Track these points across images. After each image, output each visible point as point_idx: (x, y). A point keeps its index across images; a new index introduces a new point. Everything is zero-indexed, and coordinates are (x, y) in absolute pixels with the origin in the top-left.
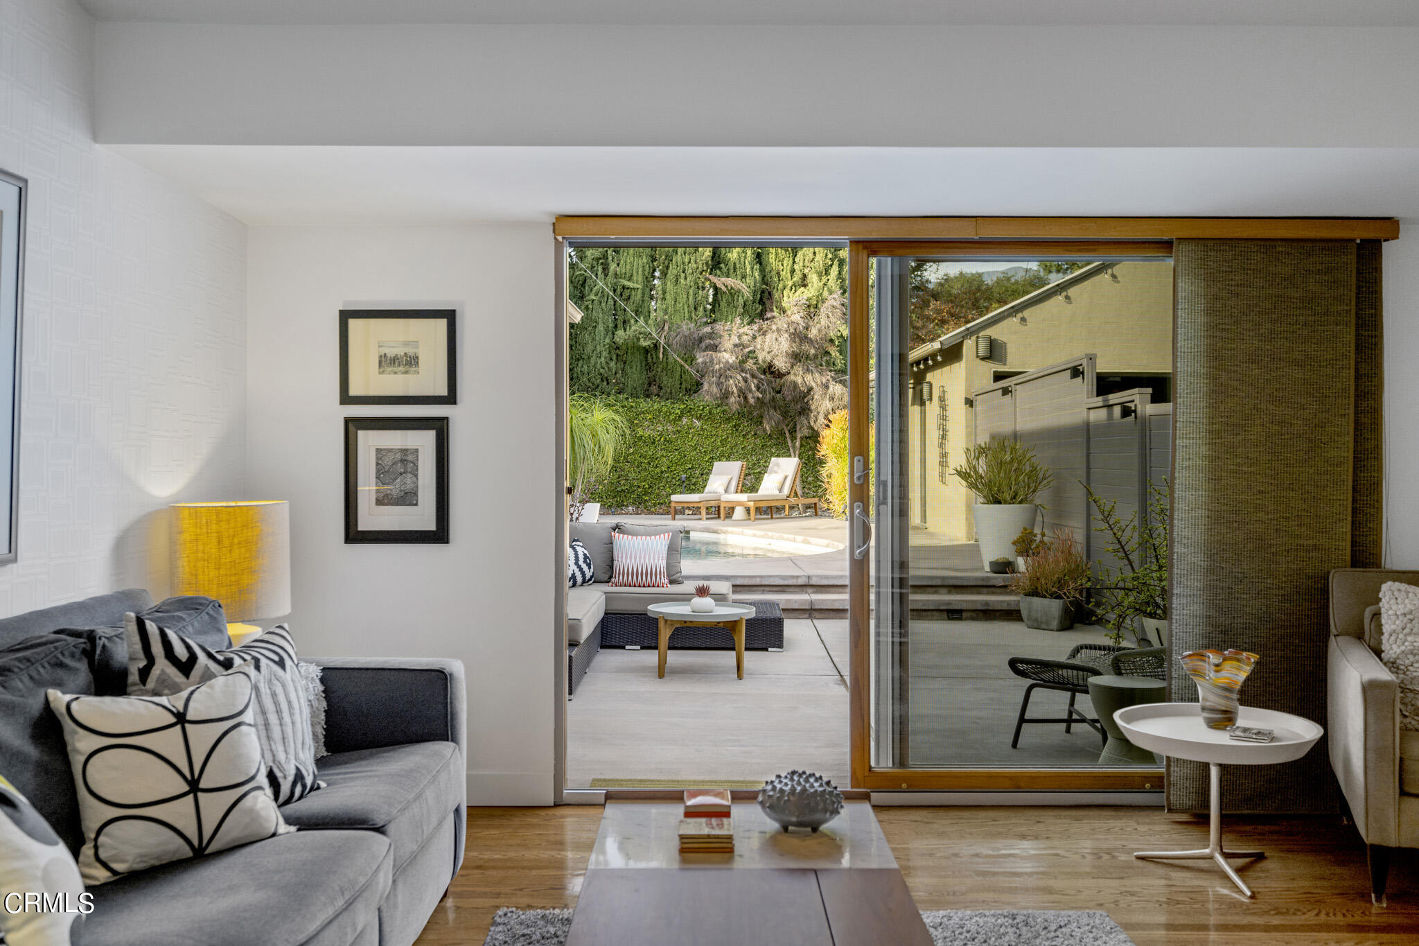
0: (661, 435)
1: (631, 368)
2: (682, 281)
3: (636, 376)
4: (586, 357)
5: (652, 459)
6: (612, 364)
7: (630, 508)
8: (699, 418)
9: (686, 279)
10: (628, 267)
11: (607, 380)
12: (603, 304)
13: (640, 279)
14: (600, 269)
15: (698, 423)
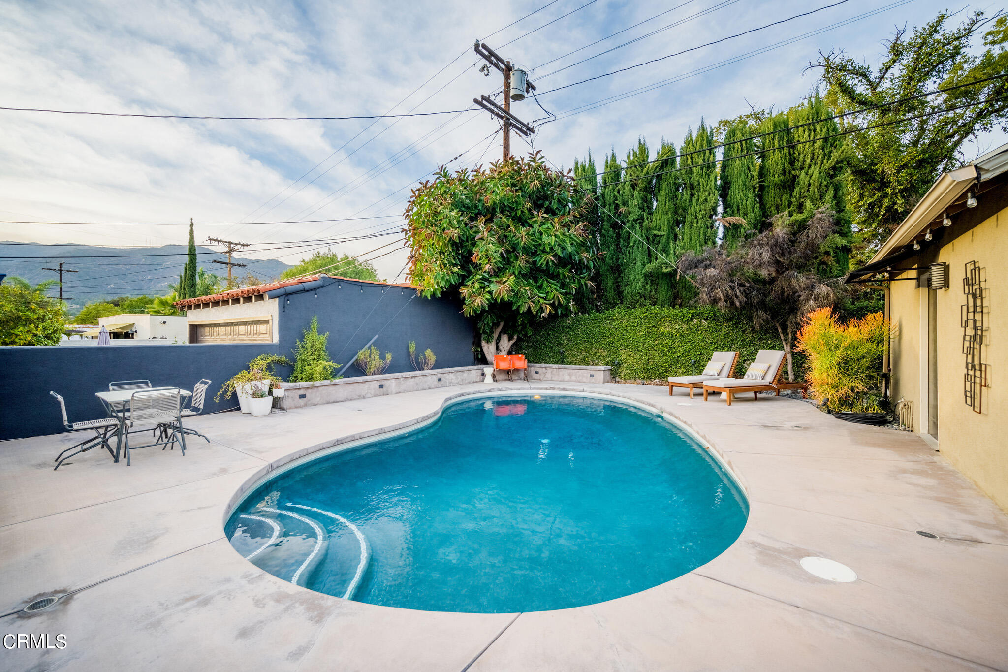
0: (678, 332)
1: (661, 288)
2: (695, 225)
3: (663, 292)
4: (630, 283)
5: (671, 348)
6: (648, 286)
7: (657, 380)
8: (706, 319)
9: (697, 222)
10: (658, 222)
11: (644, 297)
12: (640, 248)
13: (666, 228)
14: (638, 226)
15: (705, 323)
